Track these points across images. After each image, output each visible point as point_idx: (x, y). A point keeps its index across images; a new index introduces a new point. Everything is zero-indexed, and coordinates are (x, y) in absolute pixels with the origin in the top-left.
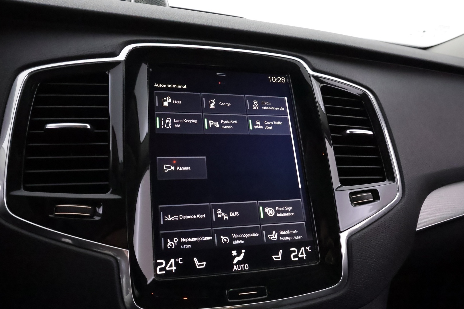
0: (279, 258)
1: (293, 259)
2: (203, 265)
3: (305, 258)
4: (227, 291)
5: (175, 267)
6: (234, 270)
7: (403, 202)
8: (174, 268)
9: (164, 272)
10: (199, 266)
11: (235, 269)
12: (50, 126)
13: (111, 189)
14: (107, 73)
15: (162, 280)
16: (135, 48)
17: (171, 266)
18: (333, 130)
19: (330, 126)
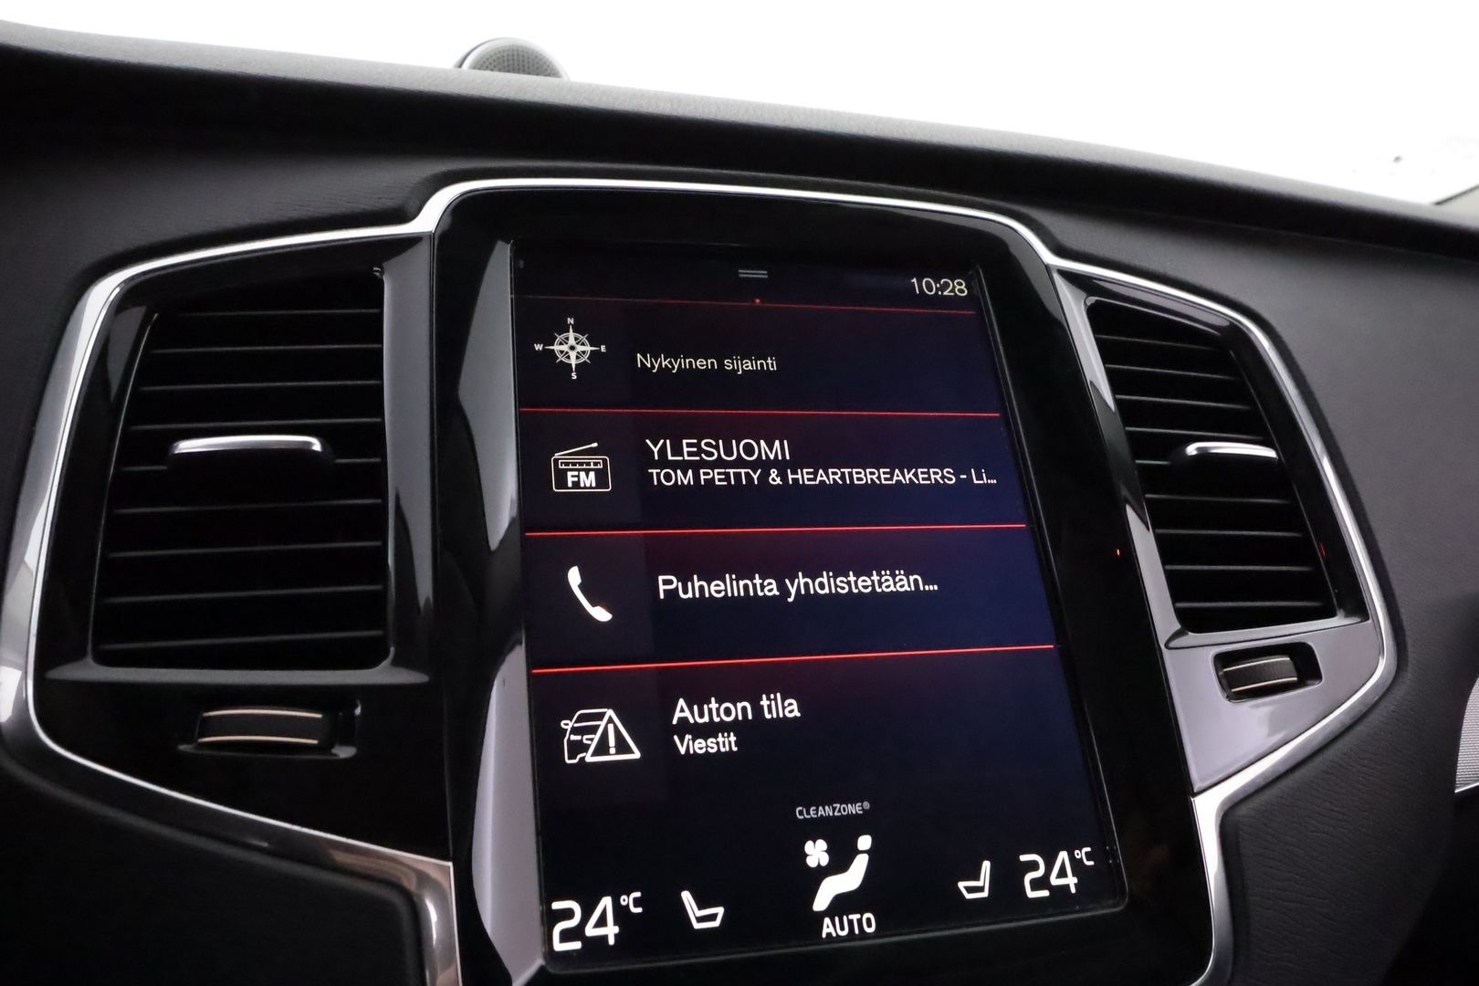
0: (981, 889)
1: (1031, 894)
2: (712, 917)
3: (1073, 890)
5: (615, 925)
6: (824, 935)
8: (611, 931)
9: (577, 945)
10: (700, 920)
11: (828, 931)
12: (187, 446)
13: (392, 649)
14: (378, 274)
15: (571, 972)
16: (468, 195)
17: (602, 922)
18: (1140, 446)
19: (1129, 434)
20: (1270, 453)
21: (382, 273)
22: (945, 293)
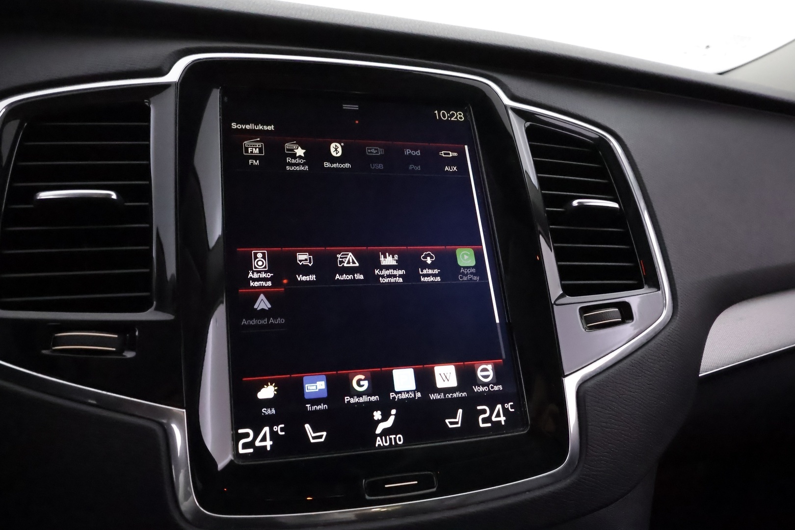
0: (457, 423)
1: (482, 425)
3: (503, 423)
4: (365, 481)
5: (270, 440)
6: (377, 446)
7: (674, 324)
8: (268, 443)
9: (251, 450)
10: (314, 438)
11: (379, 443)
12: (44, 195)
13: (155, 302)
14: (147, 104)
15: (246, 463)
16: (195, 62)
17: (264, 439)
18: (548, 201)
19: (544, 195)
20: (615, 205)
21: (149, 103)
22: (452, 119)
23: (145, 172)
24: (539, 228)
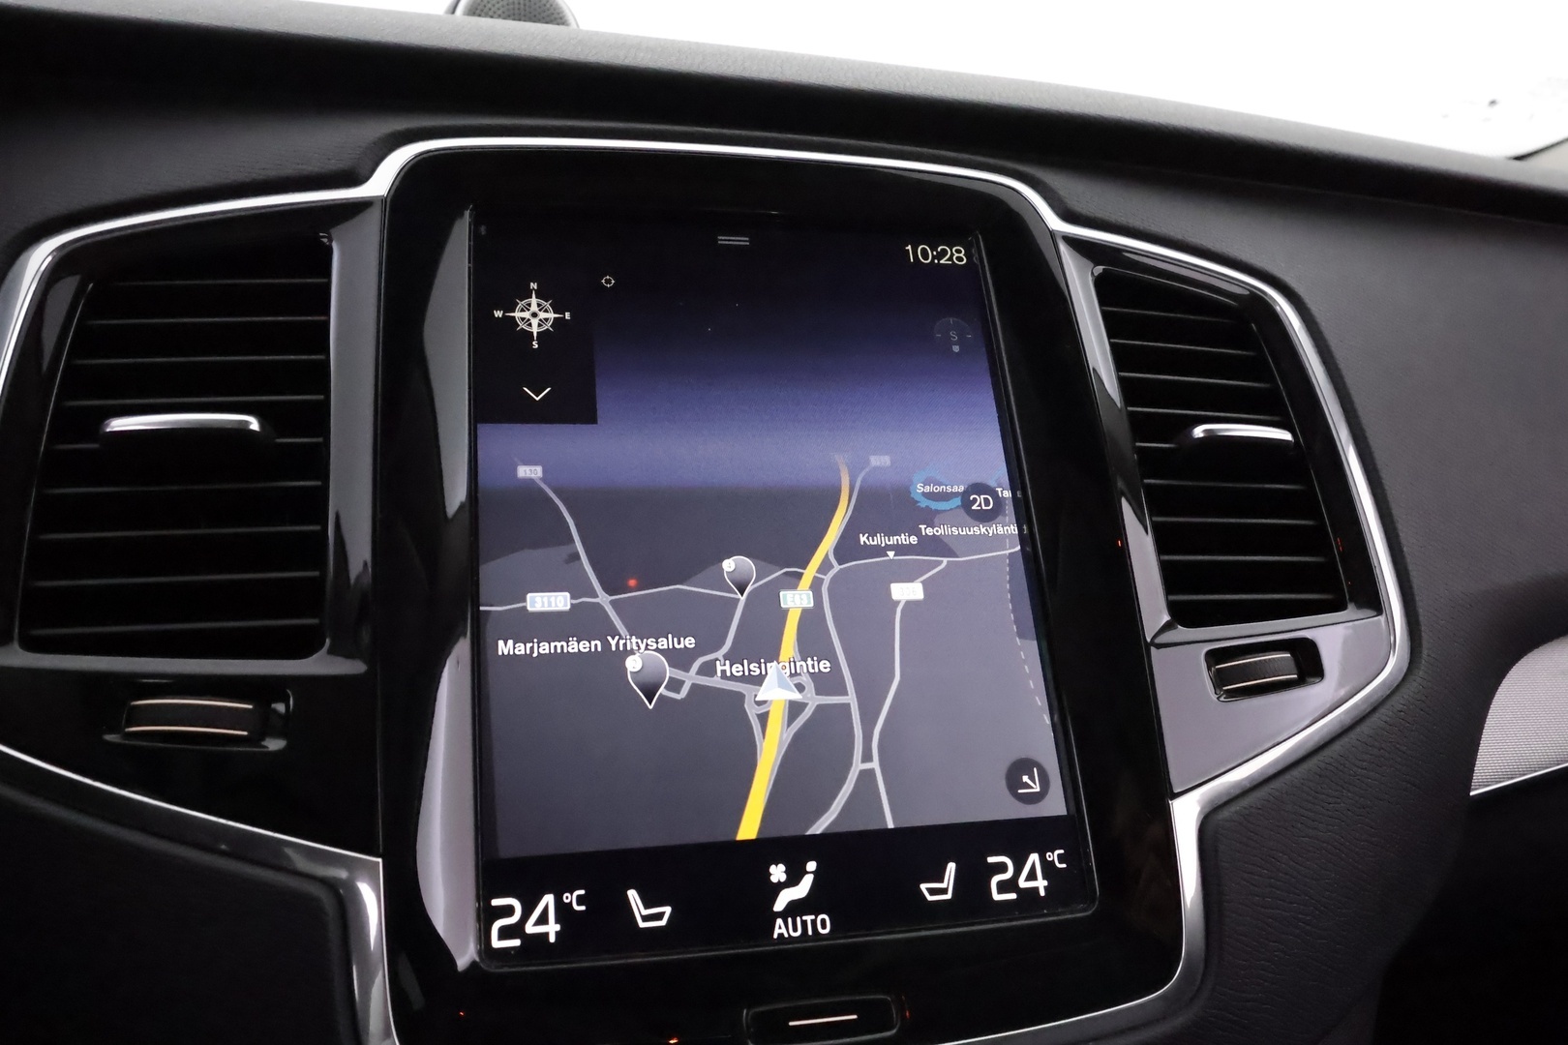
0: (944, 891)
1: (997, 897)
2: (659, 916)
3: (1042, 893)
4: (747, 1014)
5: (556, 923)
6: (775, 936)
7: (1413, 686)
8: (552, 929)
9: (516, 943)
11: (780, 931)
12: (119, 424)
13: (328, 641)
14: (325, 240)
15: (506, 970)
16: (424, 156)
17: (543, 920)
18: (1140, 427)
20: (1286, 436)
21: (331, 240)
22: (942, 262)
23: (318, 377)
24: (1120, 484)
